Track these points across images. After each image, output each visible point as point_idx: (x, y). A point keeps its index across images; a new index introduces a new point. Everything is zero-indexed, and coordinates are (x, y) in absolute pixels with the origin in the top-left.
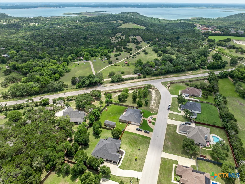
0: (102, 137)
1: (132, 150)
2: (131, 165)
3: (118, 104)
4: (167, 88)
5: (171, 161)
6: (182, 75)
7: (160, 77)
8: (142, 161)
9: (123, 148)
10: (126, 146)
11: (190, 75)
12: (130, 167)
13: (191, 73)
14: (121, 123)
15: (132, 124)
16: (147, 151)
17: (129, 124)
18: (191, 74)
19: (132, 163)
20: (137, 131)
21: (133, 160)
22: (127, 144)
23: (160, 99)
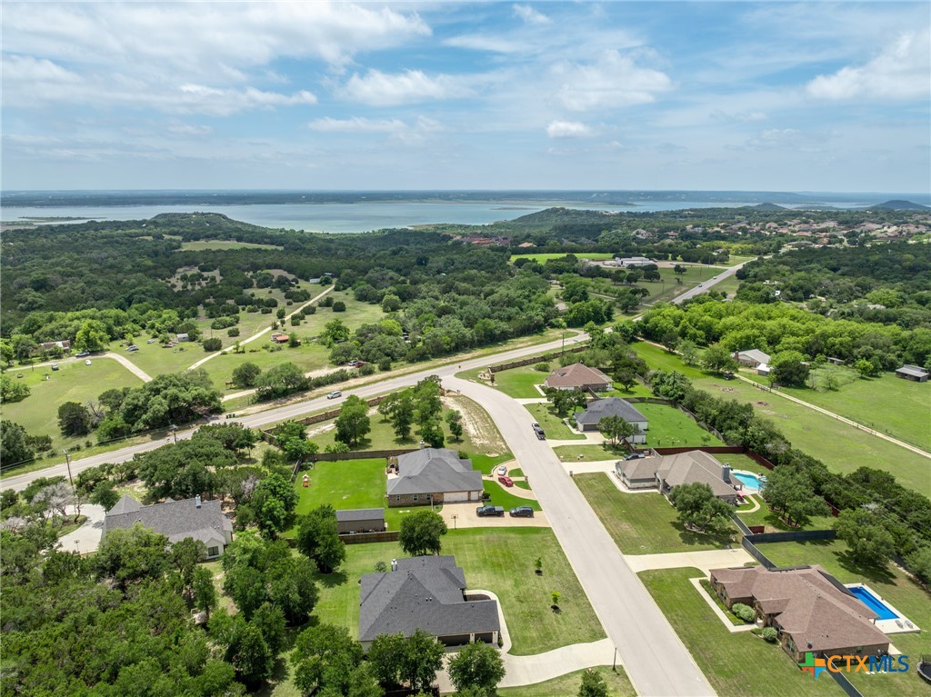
0: (353, 574)
1: (516, 580)
2: (551, 631)
3: (345, 456)
4: (487, 385)
5: (675, 574)
6: (507, 348)
7: (440, 363)
8: (578, 605)
9: (474, 584)
10: (479, 575)
11: (529, 346)
12: (551, 639)
13: (529, 341)
14: (401, 512)
15: (449, 503)
16: (571, 569)
17: (439, 506)
18: (530, 343)
19: (546, 622)
20: (484, 519)
21: (546, 612)
22: (478, 567)
23: (489, 416)
